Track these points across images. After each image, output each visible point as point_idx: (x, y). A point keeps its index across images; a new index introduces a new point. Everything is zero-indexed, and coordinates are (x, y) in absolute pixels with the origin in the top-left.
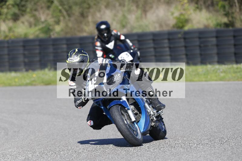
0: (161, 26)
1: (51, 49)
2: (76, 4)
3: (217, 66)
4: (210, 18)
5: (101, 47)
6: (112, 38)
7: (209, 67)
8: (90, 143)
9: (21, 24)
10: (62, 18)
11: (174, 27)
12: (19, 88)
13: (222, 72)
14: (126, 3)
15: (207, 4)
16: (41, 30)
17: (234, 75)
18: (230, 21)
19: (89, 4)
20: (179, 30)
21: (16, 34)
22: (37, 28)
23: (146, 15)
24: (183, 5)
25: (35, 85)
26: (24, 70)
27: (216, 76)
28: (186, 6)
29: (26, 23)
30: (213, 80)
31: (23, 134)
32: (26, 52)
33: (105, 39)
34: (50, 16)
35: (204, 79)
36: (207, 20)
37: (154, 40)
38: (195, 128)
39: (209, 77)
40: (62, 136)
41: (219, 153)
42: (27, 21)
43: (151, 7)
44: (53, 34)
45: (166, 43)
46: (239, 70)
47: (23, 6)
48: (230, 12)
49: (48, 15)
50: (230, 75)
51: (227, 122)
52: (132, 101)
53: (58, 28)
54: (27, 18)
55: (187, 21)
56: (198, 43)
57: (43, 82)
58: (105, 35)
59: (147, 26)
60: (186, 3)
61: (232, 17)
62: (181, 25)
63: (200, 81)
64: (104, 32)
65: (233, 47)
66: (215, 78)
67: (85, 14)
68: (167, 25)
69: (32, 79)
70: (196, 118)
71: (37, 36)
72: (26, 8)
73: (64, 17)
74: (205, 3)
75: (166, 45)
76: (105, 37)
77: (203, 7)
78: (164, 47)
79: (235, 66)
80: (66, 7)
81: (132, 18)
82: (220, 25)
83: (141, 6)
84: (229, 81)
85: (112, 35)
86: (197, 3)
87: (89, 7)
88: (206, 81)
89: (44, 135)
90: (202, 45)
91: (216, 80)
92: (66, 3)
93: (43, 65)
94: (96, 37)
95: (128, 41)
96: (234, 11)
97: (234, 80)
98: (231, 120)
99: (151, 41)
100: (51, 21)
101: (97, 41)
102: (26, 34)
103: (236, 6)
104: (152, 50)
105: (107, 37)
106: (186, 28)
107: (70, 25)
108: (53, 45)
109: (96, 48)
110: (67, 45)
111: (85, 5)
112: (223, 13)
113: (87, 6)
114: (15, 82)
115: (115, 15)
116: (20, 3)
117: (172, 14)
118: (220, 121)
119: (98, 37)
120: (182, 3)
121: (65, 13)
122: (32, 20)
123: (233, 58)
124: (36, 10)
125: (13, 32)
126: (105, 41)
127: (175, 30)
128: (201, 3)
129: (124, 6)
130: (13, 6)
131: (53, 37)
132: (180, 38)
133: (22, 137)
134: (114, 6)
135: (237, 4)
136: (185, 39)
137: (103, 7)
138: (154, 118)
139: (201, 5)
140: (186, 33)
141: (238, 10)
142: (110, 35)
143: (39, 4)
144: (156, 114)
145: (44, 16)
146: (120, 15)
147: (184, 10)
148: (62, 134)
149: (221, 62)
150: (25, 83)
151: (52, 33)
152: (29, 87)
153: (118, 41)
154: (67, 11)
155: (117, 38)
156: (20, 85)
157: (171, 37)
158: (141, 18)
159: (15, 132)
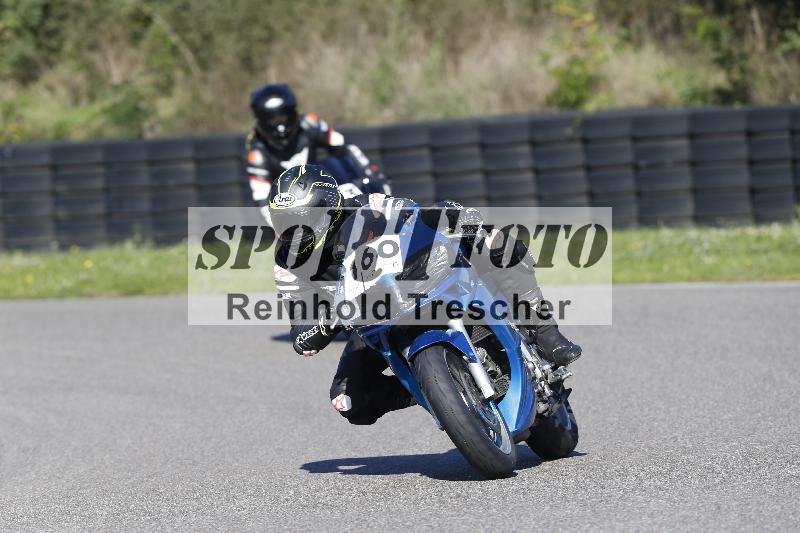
0: (506, 98)
1: (143, 178)
2: (226, 27)
3: (693, 233)
4: (669, 74)
5: (266, 169)
6: (304, 140)
7: (666, 234)
8: (341, 468)
9: (45, 95)
10: (179, 74)
11: (549, 102)
12: (38, 305)
13: (708, 252)
14: (393, 25)
15: (659, 27)
16: (112, 112)
17: (748, 262)
18: (735, 83)
19: (268, 28)
20: (566, 113)
21: (28, 127)
22: (97, 107)
23: (456, 63)
24: (578, 29)
25: (90, 296)
26: (54, 245)
27: (689, 266)
28: (591, 32)
29: (62, 91)
30: (680, 279)
31: (51, 459)
32: (62, 188)
33: (280, 144)
34: (140, 68)
35: (648, 276)
36: (660, 78)
37: (483, 146)
38: (620, 436)
39: (666, 268)
40: (181, 464)
41: (698, 520)
42: (65, 83)
43: (476, 38)
44: (152, 128)
45: (523, 156)
46: (763, 245)
47: (51, 34)
48: (736, 52)
49: (133, 63)
50: (734, 262)
51: (725, 417)
52: (480, 336)
53: (166, 108)
54: (64, 72)
55: (592, 83)
56: (628, 157)
57: (116, 286)
58: (281, 128)
59: (459, 100)
60: (589, 24)
61: (743, 70)
62: (572, 96)
63: (634, 281)
64: (278, 119)
65: (744, 167)
66: (686, 272)
67: (256, 61)
68: (528, 97)
69: (83, 276)
70: (625, 404)
71: (99, 132)
72: (62, 41)
73: (187, 70)
74: (651, 22)
75: (525, 163)
76: (279, 137)
77: (646, 36)
78: (518, 171)
79: (752, 231)
80: (194, 36)
81: (412, 73)
82: (704, 96)
83: (440, 33)
84: (730, 280)
85: (300, 130)
86: (625, 23)
87: (270, 38)
88: (655, 281)
89: (121, 461)
90: (643, 163)
91: (689, 280)
92: (192, 23)
93: (117, 230)
94: (250, 137)
95: (355, 151)
96: (747, 48)
97: (749, 280)
98: (738, 409)
99: (475, 151)
100: (143, 82)
101: (254, 148)
102: (60, 128)
103: (754, 32)
104: (478, 178)
105: (287, 134)
106: (591, 107)
107: (207, 96)
108: (152, 163)
109: (251, 170)
110: (197, 161)
111: (257, 32)
112: (713, 55)
113: (264, 34)
114: (25, 285)
115: (356, 64)
116: (42, 23)
117: (545, 59)
118: (701, 413)
119: (258, 136)
120: (576, 23)
121: (190, 57)
122: (80, 79)
123: (746, 206)
124: (93, 47)
125: (20, 118)
126: (280, 148)
127: (554, 111)
128: (639, 22)
129: (385, 33)
130: (18, 32)
131: (149, 135)
132: (570, 140)
133: (48, 467)
134: (353, 34)
135: (758, 28)
136: (585, 141)
137: (315, 37)
138: (547, 390)
139: (639, 30)
140: (590, 122)
141: (761, 46)
142: (295, 131)
143: (103, 26)
144: (551, 377)
145: (121, 68)
146: (372, 63)
147: (584, 45)
148: (180, 456)
149: (705, 216)
150: (57, 288)
151: (146, 124)
152: (71, 303)
153: (320, 150)
154: (195, 50)
155: (318, 141)
156: (41, 297)
157: (539, 136)
158: (442, 72)
159: (25, 450)
